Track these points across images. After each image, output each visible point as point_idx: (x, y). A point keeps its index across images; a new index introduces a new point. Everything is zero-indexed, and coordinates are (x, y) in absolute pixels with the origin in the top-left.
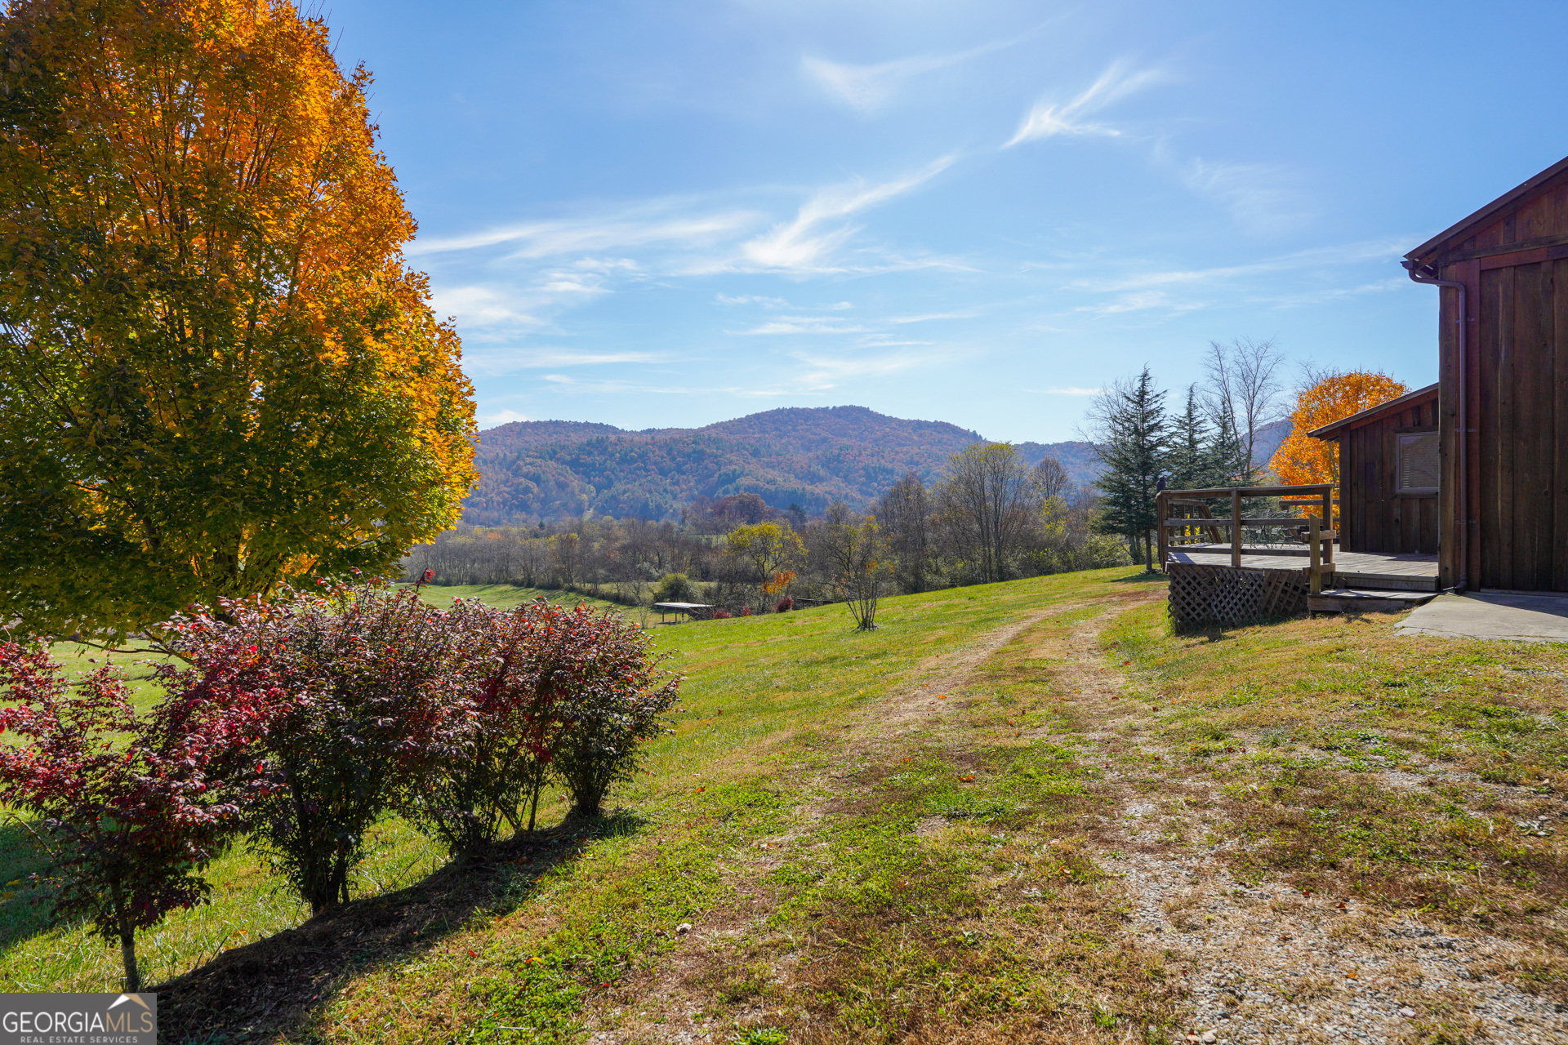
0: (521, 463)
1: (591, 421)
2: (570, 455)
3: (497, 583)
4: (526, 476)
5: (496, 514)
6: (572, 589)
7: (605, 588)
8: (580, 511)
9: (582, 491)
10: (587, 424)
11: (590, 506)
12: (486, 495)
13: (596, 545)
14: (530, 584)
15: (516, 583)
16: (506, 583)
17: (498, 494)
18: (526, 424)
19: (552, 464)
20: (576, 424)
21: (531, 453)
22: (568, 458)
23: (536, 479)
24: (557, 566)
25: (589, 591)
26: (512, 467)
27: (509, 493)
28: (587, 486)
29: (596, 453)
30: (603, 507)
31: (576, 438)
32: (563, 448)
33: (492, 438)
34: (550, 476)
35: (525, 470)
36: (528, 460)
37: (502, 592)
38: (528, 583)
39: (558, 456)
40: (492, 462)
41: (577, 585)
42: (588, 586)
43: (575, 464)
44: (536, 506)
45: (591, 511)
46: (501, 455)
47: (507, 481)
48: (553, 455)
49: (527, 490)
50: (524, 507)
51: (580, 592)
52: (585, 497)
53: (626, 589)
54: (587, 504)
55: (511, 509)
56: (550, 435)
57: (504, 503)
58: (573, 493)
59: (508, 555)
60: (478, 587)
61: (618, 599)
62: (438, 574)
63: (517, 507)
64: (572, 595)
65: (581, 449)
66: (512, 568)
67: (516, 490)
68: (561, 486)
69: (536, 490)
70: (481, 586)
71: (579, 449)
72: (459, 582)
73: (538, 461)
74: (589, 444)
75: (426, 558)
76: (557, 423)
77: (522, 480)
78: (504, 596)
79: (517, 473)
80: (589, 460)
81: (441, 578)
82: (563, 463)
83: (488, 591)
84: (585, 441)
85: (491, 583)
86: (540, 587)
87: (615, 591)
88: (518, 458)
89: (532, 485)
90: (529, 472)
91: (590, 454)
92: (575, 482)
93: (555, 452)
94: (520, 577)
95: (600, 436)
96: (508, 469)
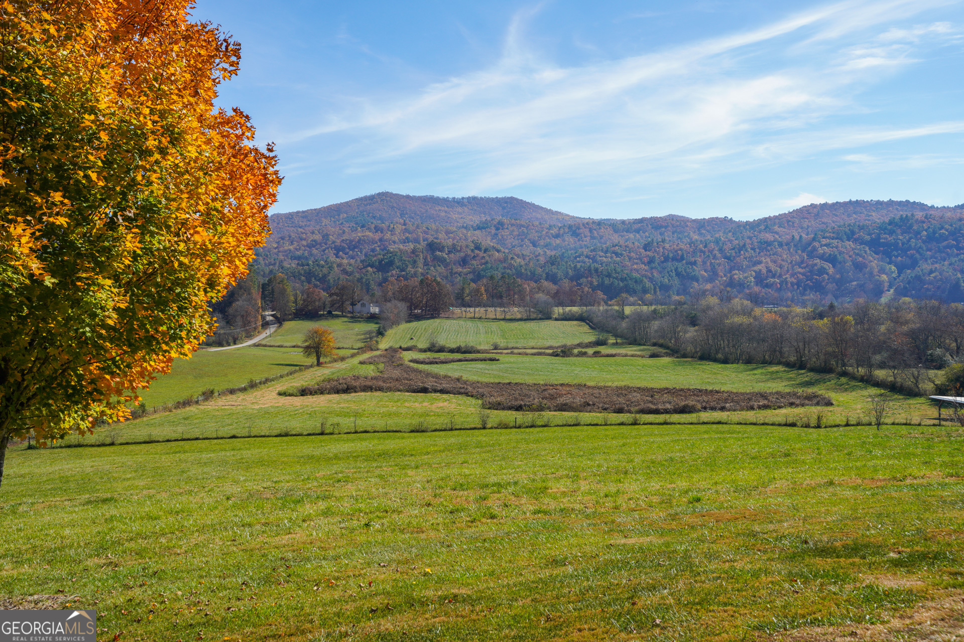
0: (816, 244)
1: (895, 199)
2: (870, 234)
3: (771, 363)
4: (822, 257)
5: (789, 294)
6: (844, 374)
7: (880, 374)
8: (878, 292)
9: (882, 271)
10: (891, 203)
11: (890, 287)
12: (780, 276)
13: (883, 328)
14: (802, 367)
15: (788, 365)
16: (779, 363)
17: (792, 275)
18: (824, 206)
19: (850, 244)
20: (879, 203)
21: (827, 235)
22: (868, 238)
23: (832, 260)
24: (830, 349)
25: (862, 377)
26: (808, 248)
27: (803, 274)
28: (888, 267)
29: (899, 231)
30: (905, 288)
31: (878, 218)
32: (861, 228)
33: (788, 221)
34: (847, 257)
35: (821, 251)
36: (824, 241)
37: (772, 373)
38: (799, 365)
39: (856, 236)
40: (787, 244)
41: (850, 369)
42: (862, 371)
43: (875, 245)
44: (831, 286)
45: (892, 291)
46: (797, 237)
47: (802, 262)
48: (851, 235)
49: (822, 271)
50: (818, 287)
51: (853, 377)
52: (884, 277)
53: (904, 377)
54: (886, 284)
55: (805, 290)
56: (849, 216)
57: (798, 284)
58: (871, 273)
59: (782, 337)
60: (750, 366)
61: (894, 388)
62: (717, 353)
63: (811, 288)
64: (843, 380)
65: (882, 228)
66: (785, 349)
67: (811, 271)
68: (859, 267)
69: (831, 271)
70: (754, 366)
71: (880, 228)
72: (736, 361)
73: (835, 242)
74: (890, 223)
75: (708, 336)
76: (858, 203)
77: (818, 261)
78: (774, 377)
79: (812, 254)
80: (891, 239)
81: (720, 356)
82: (861, 244)
83: (759, 371)
84: (887, 220)
85: (765, 363)
86: (812, 370)
87: (891, 379)
88: (814, 239)
89: (828, 266)
90: (824, 253)
91: (891, 233)
92: (874, 262)
93: (853, 233)
94: (793, 359)
95: (904, 214)
96: (803, 251)
